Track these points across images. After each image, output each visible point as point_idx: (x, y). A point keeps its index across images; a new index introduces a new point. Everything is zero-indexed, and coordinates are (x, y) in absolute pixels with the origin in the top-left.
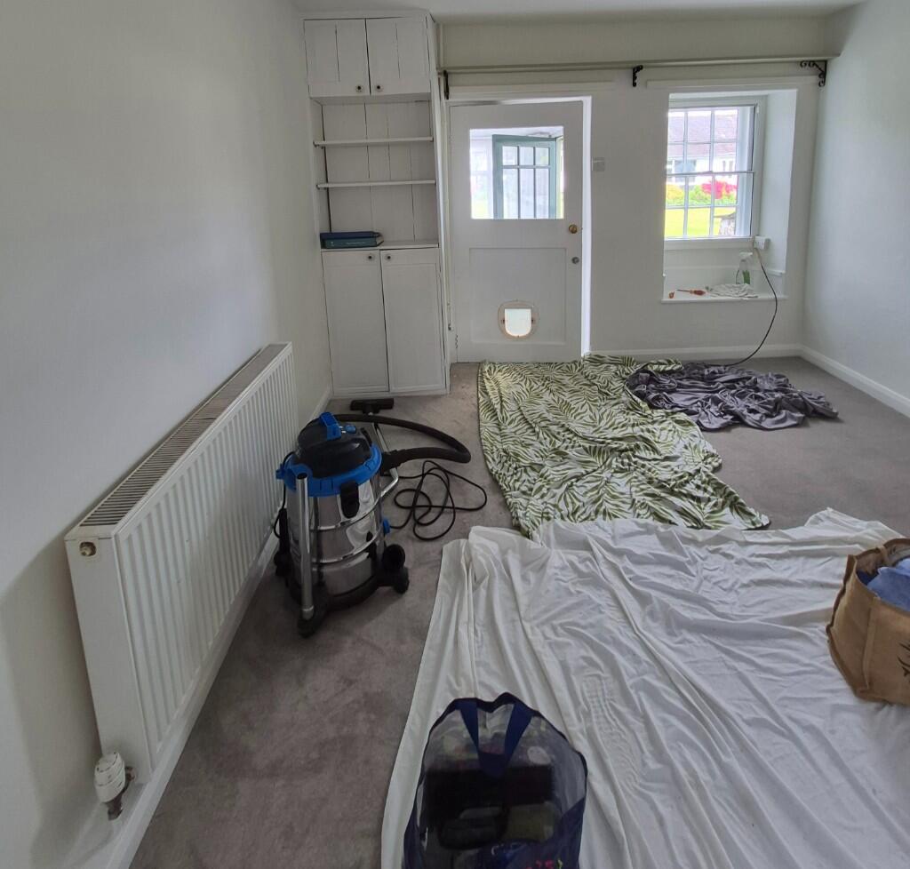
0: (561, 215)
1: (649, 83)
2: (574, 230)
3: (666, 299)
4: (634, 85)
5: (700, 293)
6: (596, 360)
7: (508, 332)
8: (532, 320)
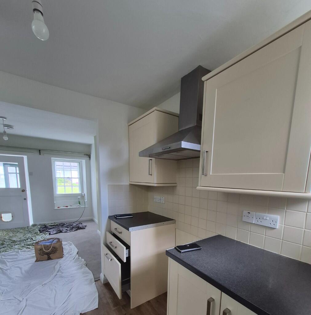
0: (19, 187)
1: (45, 154)
2: (24, 191)
3: (56, 208)
4: (40, 154)
5: (67, 207)
6: (34, 225)
7: (3, 220)
8: (12, 216)
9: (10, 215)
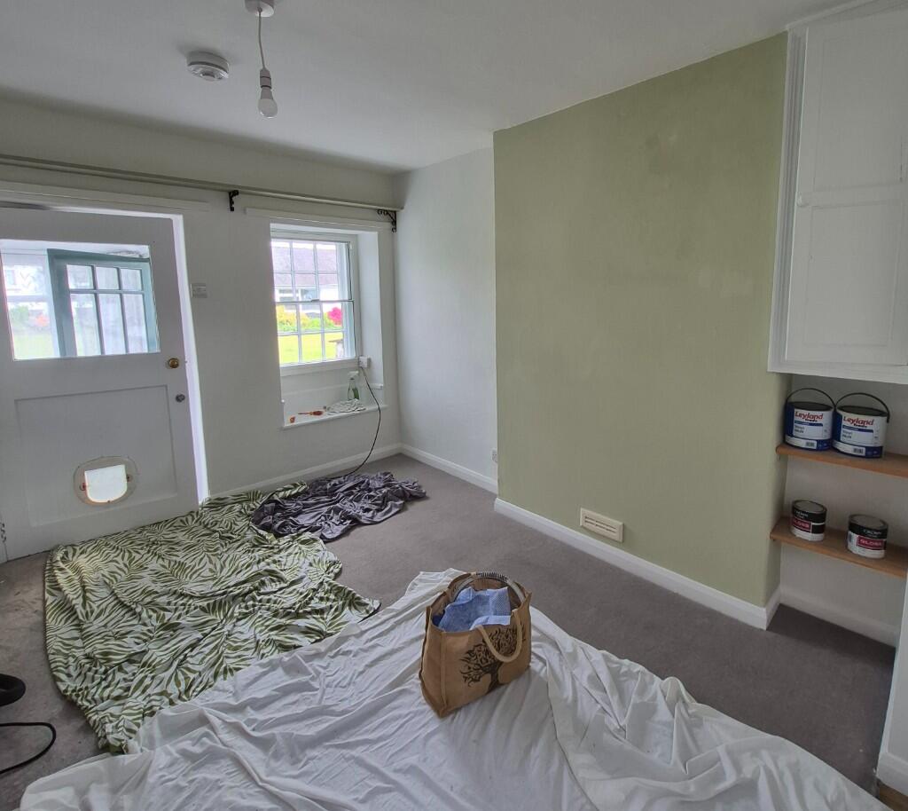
0: (156, 349)
1: (248, 210)
2: (174, 364)
3: (287, 424)
4: (232, 209)
5: (318, 413)
6: (216, 504)
7: (92, 499)
8: (128, 478)
9: (119, 472)
